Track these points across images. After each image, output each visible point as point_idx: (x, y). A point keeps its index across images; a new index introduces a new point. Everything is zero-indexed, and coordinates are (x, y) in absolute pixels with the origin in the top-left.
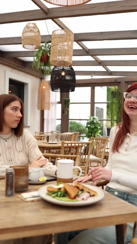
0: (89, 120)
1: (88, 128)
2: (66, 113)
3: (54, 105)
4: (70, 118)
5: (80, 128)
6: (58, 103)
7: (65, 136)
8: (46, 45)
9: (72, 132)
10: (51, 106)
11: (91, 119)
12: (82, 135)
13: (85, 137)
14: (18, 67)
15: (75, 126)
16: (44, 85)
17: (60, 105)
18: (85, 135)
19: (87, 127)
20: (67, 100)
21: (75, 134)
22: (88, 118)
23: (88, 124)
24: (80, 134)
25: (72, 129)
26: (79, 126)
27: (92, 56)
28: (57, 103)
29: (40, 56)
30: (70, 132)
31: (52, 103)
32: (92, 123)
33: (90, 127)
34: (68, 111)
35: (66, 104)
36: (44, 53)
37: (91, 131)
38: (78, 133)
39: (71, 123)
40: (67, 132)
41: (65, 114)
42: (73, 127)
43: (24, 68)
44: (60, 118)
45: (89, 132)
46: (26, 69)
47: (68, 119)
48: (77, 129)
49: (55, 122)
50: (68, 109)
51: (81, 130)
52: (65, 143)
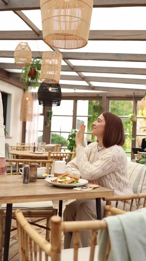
0: (71, 132)
1: (70, 140)
2: (49, 125)
3: (36, 117)
4: (52, 130)
5: (62, 141)
6: (41, 114)
7: (48, 147)
8: (34, 60)
9: (54, 144)
10: (33, 117)
11: (72, 131)
12: (63, 147)
13: (67, 149)
14: (3, 78)
15: (57, 139)
16: (27, 97)
17: (43, 117)
18: (66, 147)
19: (68, 139)
20: (50, 112)
21: (57, 146)
22: (70, 131)
23: (70, 136)
24: (61, 147)
25: (53, 141)
26: (60, 138)
27: (77, 72)
28: (39, 114)
29: (29, 71)
30: (52, 144)
31: (35, 115)
32: (74, 136)
33: (71, 139)
34: (50, 123)
35: (48, 116)
36: (32, 68)
37: (72, 143)
38: (60, 145)
39: (53, 136)
40: (49, 143)
41: (47, 126)
42: (55, 139)
43: (9, 79)
44: (42, 129)
45: (70, 145)
46: (11, 80)
47: (50, 131)
48: (59, 142)
49: (37, 134)
50: (50, 121)
51: (63, 142)
52: (52, 153)
